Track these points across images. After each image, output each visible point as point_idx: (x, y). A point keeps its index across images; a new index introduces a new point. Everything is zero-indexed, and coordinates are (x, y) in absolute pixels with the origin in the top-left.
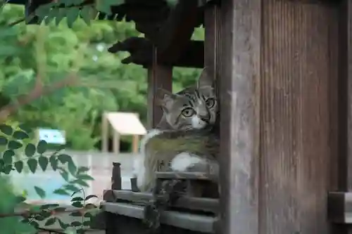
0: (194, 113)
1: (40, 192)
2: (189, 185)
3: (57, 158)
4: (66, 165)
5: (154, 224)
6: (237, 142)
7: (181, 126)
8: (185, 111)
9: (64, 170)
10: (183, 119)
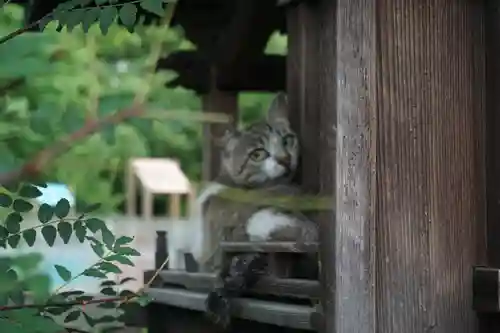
0: (268, 155)
1: (64, 273)
2: (271, 261)
3: (84, 224)
4: (98, 235)
5: (223, 320)
6: (344, 198)
7: (249, 176)
8: (254, 155)
9: (96, 242)
10: (252, 166)
